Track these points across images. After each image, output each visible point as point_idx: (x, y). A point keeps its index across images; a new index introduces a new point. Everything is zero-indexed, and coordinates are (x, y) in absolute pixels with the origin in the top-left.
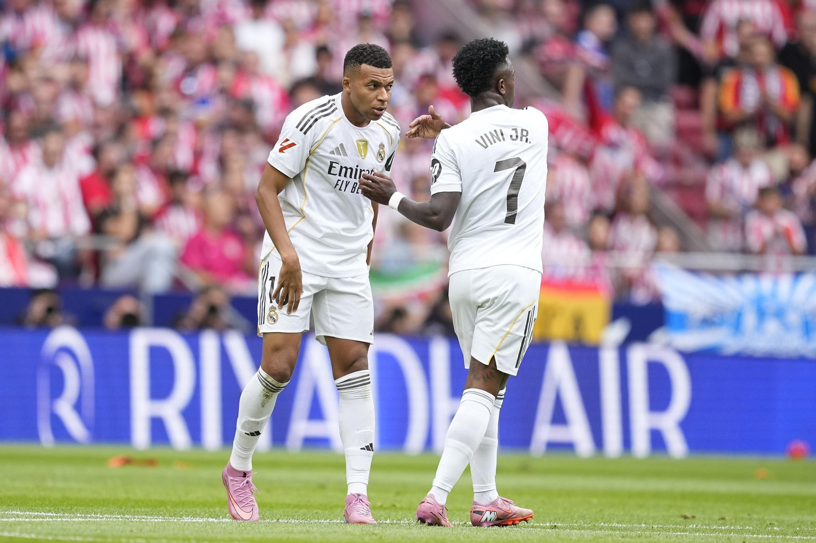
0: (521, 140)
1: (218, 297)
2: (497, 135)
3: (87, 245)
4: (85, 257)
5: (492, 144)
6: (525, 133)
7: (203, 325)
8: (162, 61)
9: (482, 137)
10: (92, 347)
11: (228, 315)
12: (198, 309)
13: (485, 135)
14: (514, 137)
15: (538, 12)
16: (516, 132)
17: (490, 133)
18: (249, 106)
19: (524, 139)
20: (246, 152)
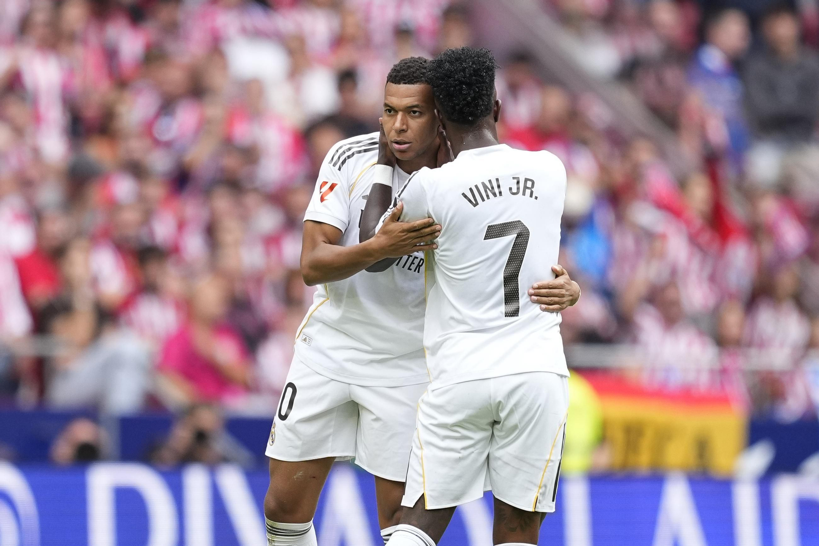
0: (524, 194)
1: (208, 419)
2: (493, 188)
3: (27, 349)
4: (25, 366)
5: (483, 200)
6: (529, 184)
7: (189, 458)
8: (127, 95)
9: (471, 189)
10: (36, 490)
11: (222, 444)
12: (181, 436)
13: (476, 187)
14: (514, 190)
15: (645, 21)
16: (518, 183)
17: (483, 184)
18: (251, 155)
19: (528, 192)
20: (245, 218)
